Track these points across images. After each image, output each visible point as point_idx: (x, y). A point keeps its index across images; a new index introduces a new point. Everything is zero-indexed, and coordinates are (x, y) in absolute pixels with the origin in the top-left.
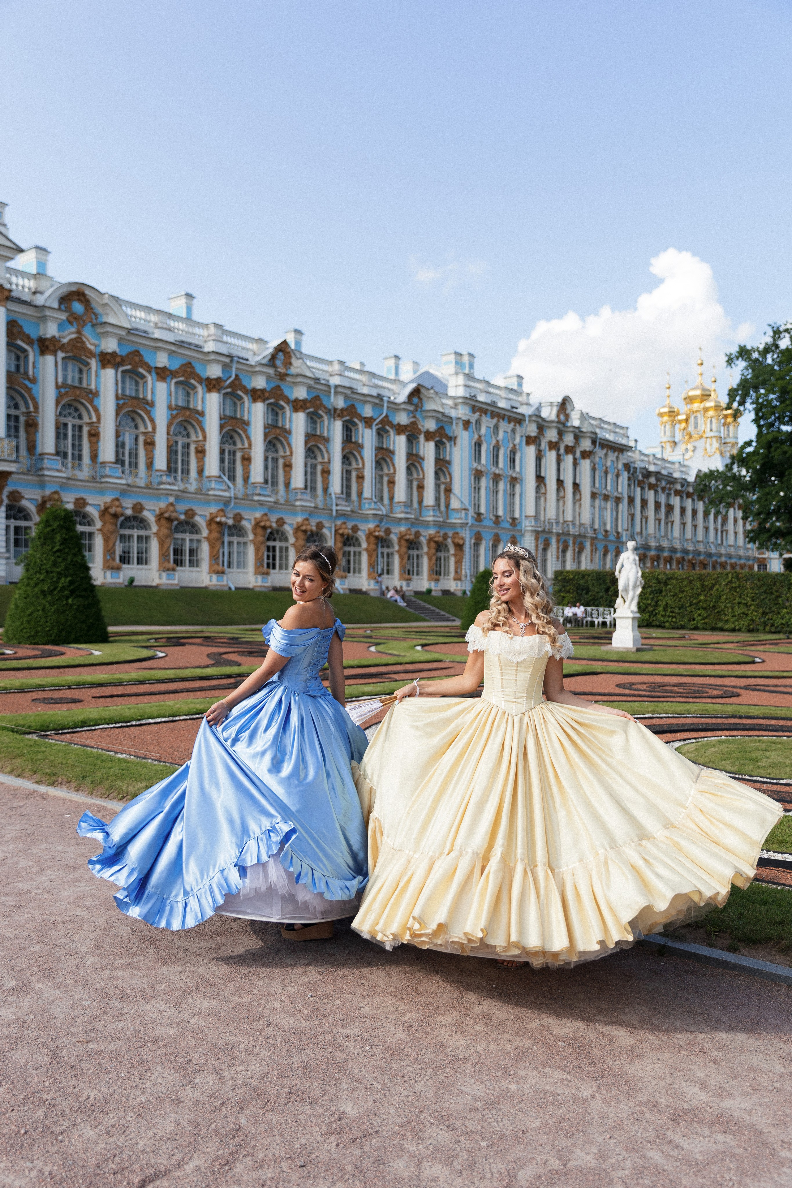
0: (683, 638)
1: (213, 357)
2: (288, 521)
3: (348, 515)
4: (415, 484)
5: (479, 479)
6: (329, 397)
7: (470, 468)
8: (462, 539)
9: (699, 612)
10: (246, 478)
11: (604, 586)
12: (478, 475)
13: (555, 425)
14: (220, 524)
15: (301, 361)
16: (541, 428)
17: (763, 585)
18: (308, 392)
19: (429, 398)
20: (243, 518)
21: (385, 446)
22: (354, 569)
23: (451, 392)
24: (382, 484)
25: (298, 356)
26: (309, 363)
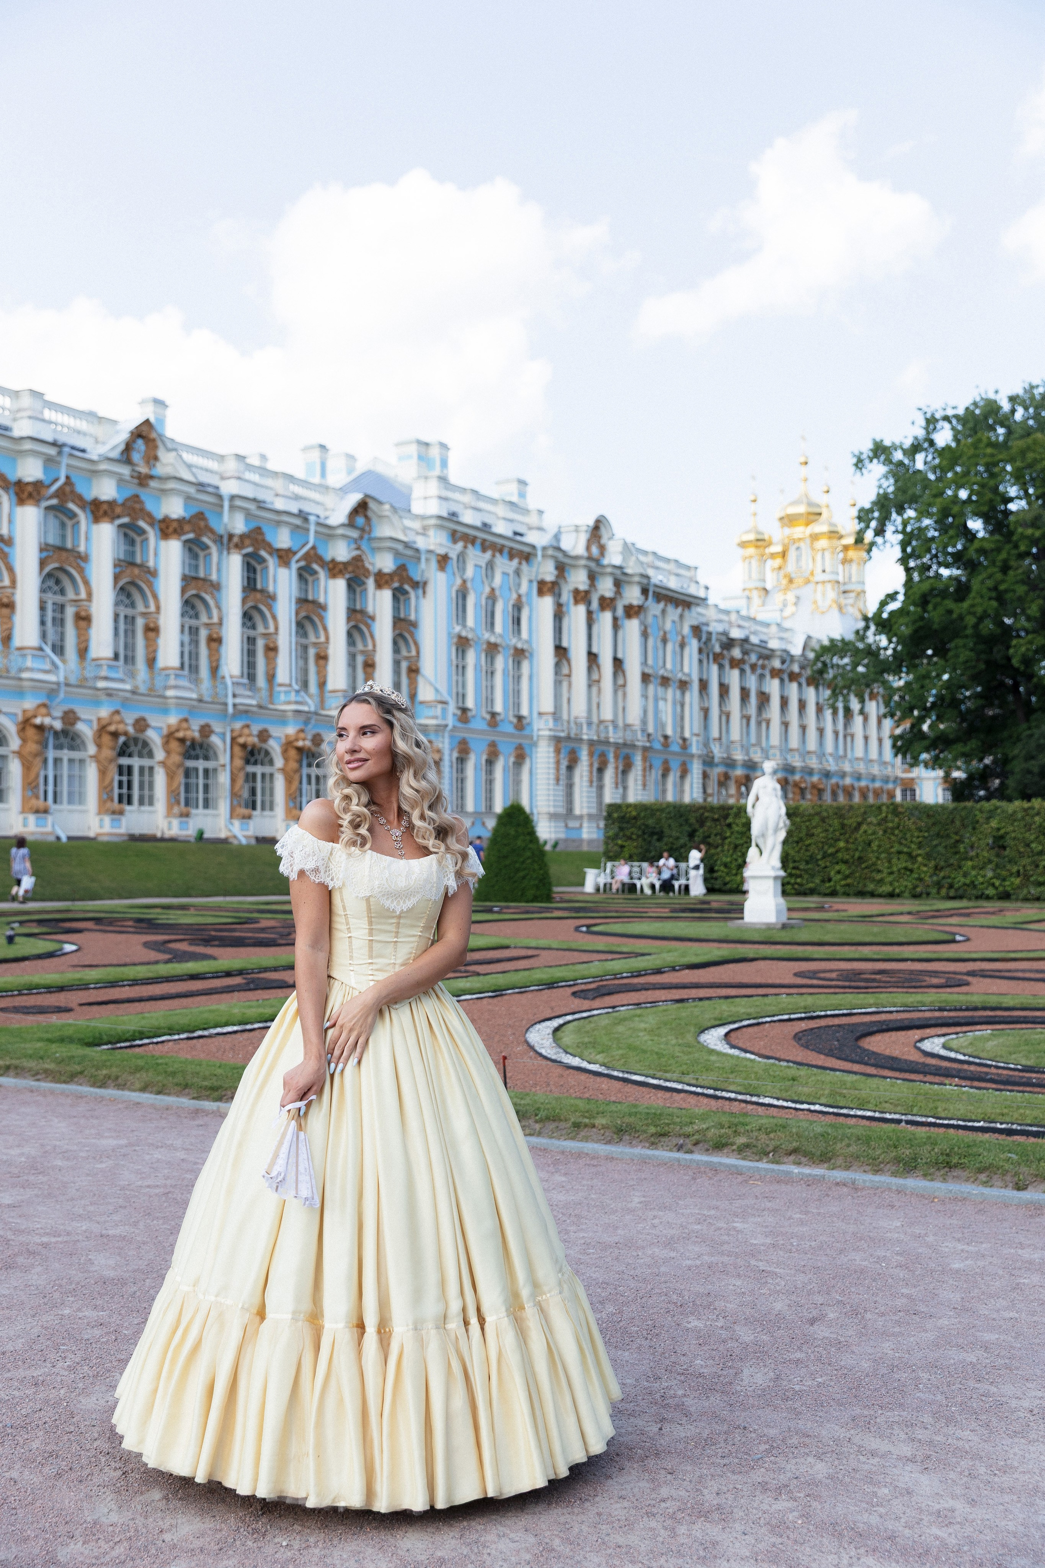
0: (821, 909)
1: (28, 446)
2: (153, 723)
3: (253, 712)
4: (360, 659)
5: (463, 652)
6: (220, 514)
7: (449, 634)
8: (439, 751)
9: (837, 867)
10: (83, 651)
11: (687, 828)
12: (462, 644)
13: (583, 562)
14: (40, 728)
15: (174, 454)
16: (561, 568)
17: (934, 824)
18: (186, 506)
19: (381, 517)
20: (79, 719)
21: (310, 598)
22: (263, 802)
23: (417, 508)
24: (306, 660)
25: (169, 445)
26: (187, 457)
